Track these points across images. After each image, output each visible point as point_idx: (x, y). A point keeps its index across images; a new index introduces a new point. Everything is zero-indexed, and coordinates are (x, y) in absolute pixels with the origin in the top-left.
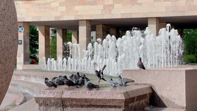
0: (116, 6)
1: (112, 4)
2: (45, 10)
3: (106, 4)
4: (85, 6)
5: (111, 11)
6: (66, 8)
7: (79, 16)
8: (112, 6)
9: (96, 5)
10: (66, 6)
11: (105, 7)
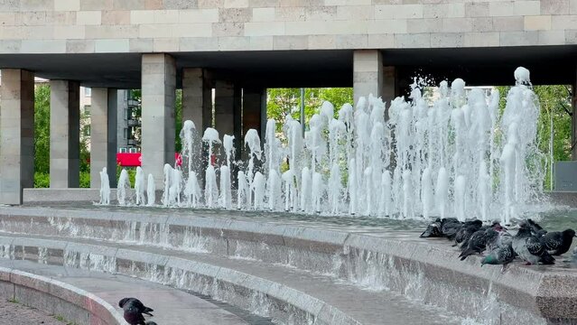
0: (258, 13)
1: (246, 6)
2: (34, 19)
3: (227, 6)
4: (163, 11)
5: (242, 27)
6: (103, 15)
7: (145, 40)
8: (246, 13)
9: (197, 8)
10: (103, 11)
11: (225, 15)
